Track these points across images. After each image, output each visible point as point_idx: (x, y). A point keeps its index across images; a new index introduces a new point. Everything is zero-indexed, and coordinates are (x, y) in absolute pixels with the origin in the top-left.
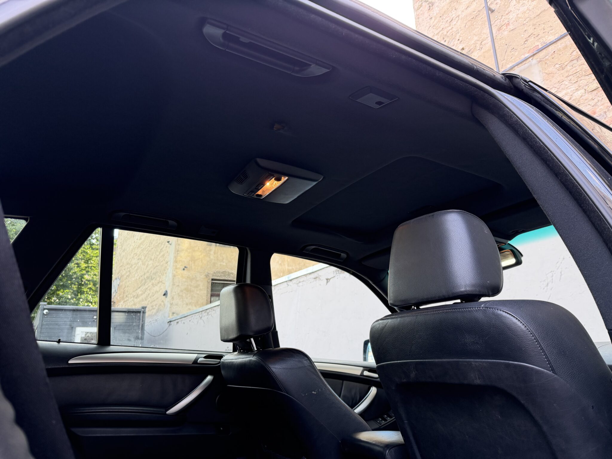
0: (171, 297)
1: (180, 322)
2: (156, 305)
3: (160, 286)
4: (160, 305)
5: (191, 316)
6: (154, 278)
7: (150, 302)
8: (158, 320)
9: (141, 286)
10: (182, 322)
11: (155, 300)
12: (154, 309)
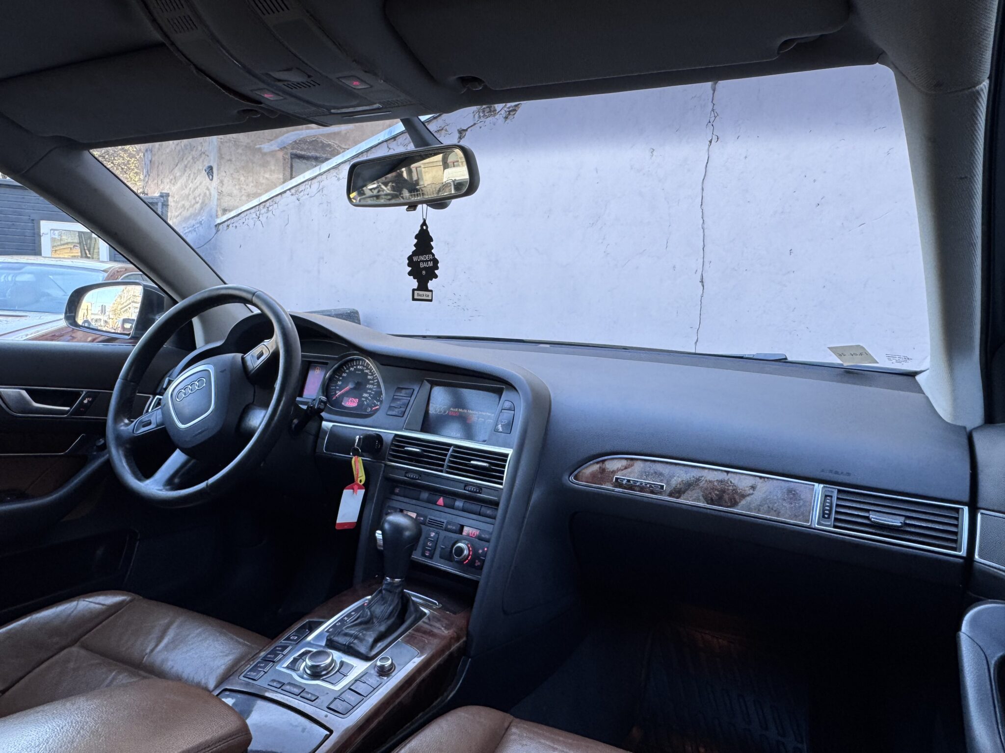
0: (219, 181)
1: (231, 226)
2: (199, 195)
3: (203, 162)
4: (205, 194)
5: (245, 213)
6: (194, 147)
7: (192, 190)
8: (203, 222)
9: (178, 163)
10: (234, 225)
11: (197, 187)
12: (197, 203)
